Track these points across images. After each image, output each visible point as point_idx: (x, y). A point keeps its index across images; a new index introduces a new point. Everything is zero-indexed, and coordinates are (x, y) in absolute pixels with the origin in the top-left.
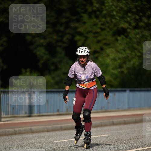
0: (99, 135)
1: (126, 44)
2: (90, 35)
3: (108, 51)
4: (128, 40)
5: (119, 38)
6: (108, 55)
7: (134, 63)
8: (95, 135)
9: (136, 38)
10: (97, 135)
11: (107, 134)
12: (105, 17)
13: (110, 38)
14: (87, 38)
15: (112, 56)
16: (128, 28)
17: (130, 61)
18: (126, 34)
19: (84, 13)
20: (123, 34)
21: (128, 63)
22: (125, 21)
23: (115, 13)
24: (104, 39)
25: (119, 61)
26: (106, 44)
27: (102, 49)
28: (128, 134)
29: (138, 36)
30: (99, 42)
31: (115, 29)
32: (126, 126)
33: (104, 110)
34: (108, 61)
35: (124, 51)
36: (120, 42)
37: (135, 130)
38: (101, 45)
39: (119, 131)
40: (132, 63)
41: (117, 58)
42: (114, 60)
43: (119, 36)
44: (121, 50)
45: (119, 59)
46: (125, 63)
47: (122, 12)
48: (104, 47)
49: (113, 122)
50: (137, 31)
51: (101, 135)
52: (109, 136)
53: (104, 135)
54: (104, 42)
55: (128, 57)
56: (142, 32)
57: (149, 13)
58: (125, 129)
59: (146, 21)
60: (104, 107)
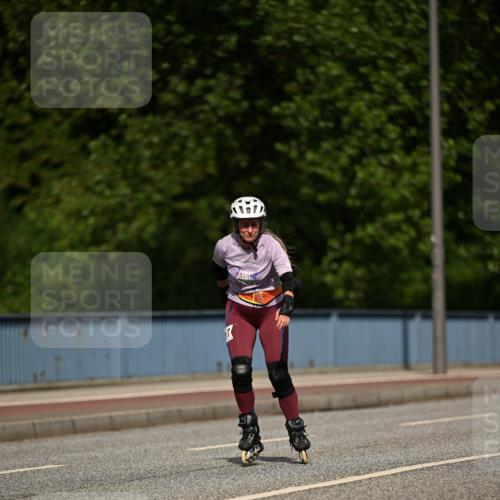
0: (28, 466)
1: (117, 163)
3: (57, 187)
4: (122, 149)
5: (93, 144)
6: (57, 202)
7: (142, 229)
9: (150, 145)
10: (22, 467)
11: (53, 463)
13: (62, 145)
15: (71, 202)
17: (128, 220)
18: (114, 132)
20: (106, 131)
21: (121, 226)
24: (44, 148)
25: (91, 221)
26: (46, 164)
27: (35, 180)
28: (124, 461)
29: (155, 139)
32: (116, 436)
33: (43, 385)
34: (56, 220)
35: (111, 186)
36: (93, 157)
37: (146, 451)
38: (31, 165)
39: (93, 454)
40: (135, 226)
41: (86, 212)
42: (77, 215)
43: (94, 136)
44: (98, 183)
45: (93, 212)
46: (111, 226)
48: (45, 174)
49: (73, 422)
51: (35, 465)
52: (59, 470)
53: (43, 465)
54: (44, 156)
55: (122, 205)
56: (169, 125)
57: (193, 62)
58: (114, 446)
59: (182, 87)
60: (43, 373)
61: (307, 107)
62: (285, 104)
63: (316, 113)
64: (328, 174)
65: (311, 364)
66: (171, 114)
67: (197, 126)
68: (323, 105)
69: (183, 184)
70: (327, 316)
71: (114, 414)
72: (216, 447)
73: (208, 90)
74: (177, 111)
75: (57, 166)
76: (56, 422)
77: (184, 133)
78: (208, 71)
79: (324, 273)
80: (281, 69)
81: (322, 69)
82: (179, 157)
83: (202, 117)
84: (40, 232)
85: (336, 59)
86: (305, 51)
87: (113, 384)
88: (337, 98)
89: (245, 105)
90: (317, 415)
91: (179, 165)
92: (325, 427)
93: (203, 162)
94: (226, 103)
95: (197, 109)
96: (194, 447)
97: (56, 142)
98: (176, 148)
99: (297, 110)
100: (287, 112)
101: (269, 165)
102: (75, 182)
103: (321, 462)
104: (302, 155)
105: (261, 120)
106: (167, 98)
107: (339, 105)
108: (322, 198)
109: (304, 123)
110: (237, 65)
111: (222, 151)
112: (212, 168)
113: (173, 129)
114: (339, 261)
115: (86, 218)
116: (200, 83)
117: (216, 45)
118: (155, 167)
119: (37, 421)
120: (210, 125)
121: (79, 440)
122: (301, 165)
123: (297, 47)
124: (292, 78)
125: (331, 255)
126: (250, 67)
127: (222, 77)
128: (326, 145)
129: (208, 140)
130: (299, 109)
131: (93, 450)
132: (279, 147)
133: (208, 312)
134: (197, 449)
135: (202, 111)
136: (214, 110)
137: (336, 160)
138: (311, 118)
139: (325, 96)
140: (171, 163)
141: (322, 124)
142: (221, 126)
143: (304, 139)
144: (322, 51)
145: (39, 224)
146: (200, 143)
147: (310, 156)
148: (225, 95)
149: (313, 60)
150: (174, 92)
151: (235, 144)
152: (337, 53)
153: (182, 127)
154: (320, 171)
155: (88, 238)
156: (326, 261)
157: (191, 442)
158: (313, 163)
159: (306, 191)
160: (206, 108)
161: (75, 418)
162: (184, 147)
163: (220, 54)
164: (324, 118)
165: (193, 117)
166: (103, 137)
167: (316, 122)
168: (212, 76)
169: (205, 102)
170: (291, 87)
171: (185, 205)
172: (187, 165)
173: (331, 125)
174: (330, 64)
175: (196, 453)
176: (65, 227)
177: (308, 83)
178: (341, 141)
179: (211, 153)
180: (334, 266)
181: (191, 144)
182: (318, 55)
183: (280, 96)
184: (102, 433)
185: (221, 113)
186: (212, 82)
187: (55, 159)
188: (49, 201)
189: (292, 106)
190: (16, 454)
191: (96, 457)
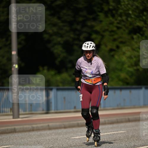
0: (115, 131)
2: (107, 34)
3: (124, 49)
5: (135, 37)
6: (124, 53)
8: (111, 132)
10: (114, 132)
11: (123, 131)
12: (121, 16)
13: (126, 36)
14: (103, 36)
15: (128, 54)
18: (141, 33)
19: (100, 12)
20: (139, 33)
23: (130, 12)
24: (120, 37)
25: (135, 59)
26: (122, 42)
27: (118, 47)
30: (115, 40)
31: (131, 27)
33: (119, 107)
34: (124, 59)
36: (135, 40)
38: (117, 43)
39: (134, 128)
41: (133, 56)
42: (130, 57)
43: (135, 34)
44: (137, 48)
45: (135, 57)
47: (137, 11)
48: (121, 45)
49: (129, 119)
51: (117, 131)
52: (124, 133)
53: (120, 131)
54: (120, 40)
60: (120, 104)
75: (124, 43)
87: (141, 107)
102: (129, 48)
115: (133, 58)
119: (118, 118)
176: (127, 61)
190: (112, 128)
191: (136, 129)
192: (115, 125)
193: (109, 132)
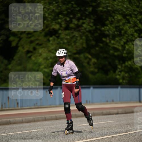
1: (58, 44)
2: (24, 36)
3: (41, 51)
4: (59, 40)
5: (51, 39)
6: (41, 55)
8: (29, 130)
9: (67, 39)
10: (31, 130)
11: (40, 129)
13: (42, 39)
14: (20, 39)
15: (45, 55)
16: (59, 29)
18: (57, 35)
20: (55, 35)
22: (56, 23)
23: (47, 15)
24: (37, 40)
25: (51, 60)
26: (38, 44)
27: (35, 49)
29: (68, 37)
30: (31, 42)
31: (47, 30)
32: (57, 121)
34: (40, 60)
36: (51, 42)
38: (33, 45)
39: (51, 126)
41: (49, 58)
42: (46, 59)
43: (51, 36)
44: (53, 49)
45: (51, 58)
47: (53, 14)
48: (37, 47)
50: (67, 32)
51: (34, 130)
52: (41, 131)
53: (37, 129)
54: (37, 42)
56: (72, 33)
57: (79, 15)
58: (57, 124)
59: (76, 22)
60: (37, 103)
61: (112, 28)
62: (105, 27)
63: (114, 30)
64: (118, 47)
65: (113, 101)
66: (73, 30)
67: (81, 33)
68: (116, 27)
69: (76, 50)
70: (117, 87)
71: (57, 115)
72: (86, 124)
73: (84, 23)
74: (75, 29)
75: (41, 45)
76: (40, 117)
77: (77, 35)
78: (84, 18)
79: (116, 75)
80: (104, 17)
81: (116, 17)
82: (75, 42)
83: (82, 31)
84: (36, 63)
85: (120, 14)
86: (111, 12)
87: (56, 107)
88: (120, 26)
89: (94, 27)
90: (114, 115)
91: (75, 44)
92: (117, 119)
93: (82, 44)
94: (89, 27)
95: (80, 28)
96: (80, 124)
97: (40, 38)
98: (74, 39)
99: (109, 29)
100: (106, 29)
101: (101, 45)
102: (46, 49)
103: (116, 129)
104: (110, 41)
105: (99, 32)
106: (72, 25)
107: (121, 27)
108: (116, 54)
109: (111, 32)
110: (92, 16)
111: (87, 40)
112: (85, 45)
113: (74, 34)
114: (121, 72)
115: (49, 59)
116: (81, 21)
117: (86, 10)
118: (69, 45)
119: (35, 117)
120: (84, 33)
121: (47, 122)
122: (110, 44)
123: (109, 11)
124: (107, 20)
125: (118, 70)
126: (95, 16)
127: (87, 19)
128: (117, 39)
129: (84, 37)
130: (110, 28)
131: (51, 125)
132: (104, 39)
133: (83, 86)
134: (80, 125)
135: (82, 29)
136: (85, 29)
137: (120, 43)
138: (113, 31)
139: (117, 25)
140: (73, 44)
141: (116, 33)
142: (87, 33)
143: (111, 37)
144: (116, 12)
145: (36, 61)
146: (81, 38)
147: (113, 42)
148: (88, 25)
149: (113, 15)
150: (74, 24)
151: (91, 38)
152: (120, 13)
153: (76, 34)
154: (115, 46)
155: (50, 65)
156: (117, 72)
157: (79, 123)
158: (113, 44)
159: (111, 52)
160: (83, 28)
161: (46, 116)
162: (76, 39)
163: (87, 13)
164: (117, 31)
165: (79, 31)
166: (54, 37)
167: (114, 32)
168: (85, 19)
169: (83, 27)
170: (107, 22)
171: (77, 56)
172: (78, 44)
173: (118, 33)
174: (118, 16)
175: (80, 126)
176: (43, 62)
177: (112, 21)
178: (121, 37)
179: (84, 41)
180: (119, 73)
181: (79, 38)
182: (115, 13)
183: (104, 25)
184: (53, 121)
185: (87, 30)
186: (85, 21)
187: (40, 43)
188: (38, 55)
189: (108, 28)
190: (29, 126)
191: (52, 127)
192: (32, 124)
193: (26, 131)
